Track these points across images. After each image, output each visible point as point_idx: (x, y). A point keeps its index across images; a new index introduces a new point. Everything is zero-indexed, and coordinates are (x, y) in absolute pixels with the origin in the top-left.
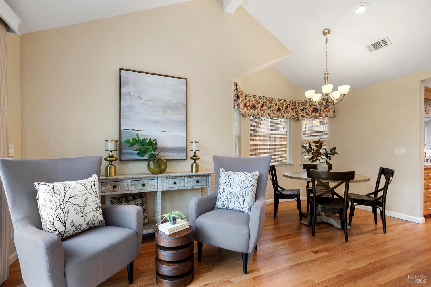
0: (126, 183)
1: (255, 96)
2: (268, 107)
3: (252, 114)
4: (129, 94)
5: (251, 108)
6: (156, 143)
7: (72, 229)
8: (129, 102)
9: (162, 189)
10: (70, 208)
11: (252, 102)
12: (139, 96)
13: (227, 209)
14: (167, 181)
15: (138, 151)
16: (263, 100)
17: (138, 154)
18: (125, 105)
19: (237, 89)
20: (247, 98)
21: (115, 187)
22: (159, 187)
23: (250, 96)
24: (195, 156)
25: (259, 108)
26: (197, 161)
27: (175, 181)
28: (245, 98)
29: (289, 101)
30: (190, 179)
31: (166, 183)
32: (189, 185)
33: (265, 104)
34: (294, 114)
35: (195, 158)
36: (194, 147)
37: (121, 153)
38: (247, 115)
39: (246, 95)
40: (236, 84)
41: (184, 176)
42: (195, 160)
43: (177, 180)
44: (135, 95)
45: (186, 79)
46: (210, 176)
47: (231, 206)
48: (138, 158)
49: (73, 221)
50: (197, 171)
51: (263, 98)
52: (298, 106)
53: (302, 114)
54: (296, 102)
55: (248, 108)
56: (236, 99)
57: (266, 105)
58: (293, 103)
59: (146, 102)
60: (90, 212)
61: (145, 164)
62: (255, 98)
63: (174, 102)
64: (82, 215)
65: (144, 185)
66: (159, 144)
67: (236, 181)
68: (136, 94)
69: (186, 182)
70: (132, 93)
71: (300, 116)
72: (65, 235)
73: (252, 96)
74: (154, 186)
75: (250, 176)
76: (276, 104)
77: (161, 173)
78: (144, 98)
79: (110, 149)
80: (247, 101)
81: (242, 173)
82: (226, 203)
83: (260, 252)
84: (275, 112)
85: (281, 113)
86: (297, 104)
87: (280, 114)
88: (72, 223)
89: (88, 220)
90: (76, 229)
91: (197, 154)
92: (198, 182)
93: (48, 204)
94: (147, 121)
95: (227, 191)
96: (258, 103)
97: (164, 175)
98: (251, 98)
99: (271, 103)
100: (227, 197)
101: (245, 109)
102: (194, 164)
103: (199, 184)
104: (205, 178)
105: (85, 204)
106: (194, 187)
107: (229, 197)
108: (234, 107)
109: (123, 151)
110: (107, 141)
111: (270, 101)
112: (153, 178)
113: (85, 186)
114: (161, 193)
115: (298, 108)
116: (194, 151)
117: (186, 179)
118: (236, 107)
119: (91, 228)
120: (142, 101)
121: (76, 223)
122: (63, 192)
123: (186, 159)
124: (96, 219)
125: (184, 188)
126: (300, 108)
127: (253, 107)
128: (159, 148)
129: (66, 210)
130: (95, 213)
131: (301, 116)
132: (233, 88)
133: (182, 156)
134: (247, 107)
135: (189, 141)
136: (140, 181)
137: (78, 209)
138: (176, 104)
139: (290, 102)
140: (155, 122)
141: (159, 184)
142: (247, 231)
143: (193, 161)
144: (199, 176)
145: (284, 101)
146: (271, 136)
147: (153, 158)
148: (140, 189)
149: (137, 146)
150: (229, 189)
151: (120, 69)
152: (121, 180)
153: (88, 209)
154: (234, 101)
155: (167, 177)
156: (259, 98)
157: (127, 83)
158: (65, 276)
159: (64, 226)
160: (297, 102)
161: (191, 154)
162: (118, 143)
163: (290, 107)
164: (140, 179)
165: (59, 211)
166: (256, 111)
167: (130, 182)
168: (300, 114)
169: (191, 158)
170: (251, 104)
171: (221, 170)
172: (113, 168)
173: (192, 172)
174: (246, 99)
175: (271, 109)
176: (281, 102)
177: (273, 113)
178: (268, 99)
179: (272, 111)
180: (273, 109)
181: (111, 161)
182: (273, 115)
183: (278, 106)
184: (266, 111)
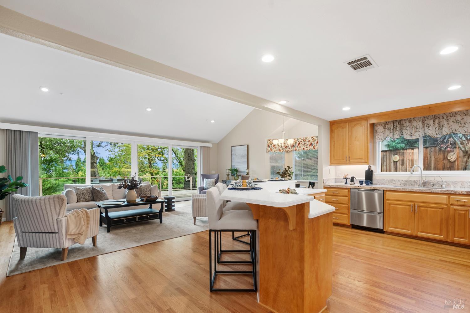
4: (233, 154)
6: (238, 170)
18: (233, 158)
45: (248, 145)
63: (244, 155)
78: (236, 155)
79: (228, 172)
94: (237, 162)
110: (227, 170)
116: (247, 172)
140: (240, 163)
151: (232, 147)
157: (233, 151)
175: (305, 145)
176: (313, 138)
177: (307, 147)
178: (303, 139)
179: (306, 146)
180: (307, 145)
181: (228, 175)
182: (306, 149)
183: (310, 142)
184: (301, 147)
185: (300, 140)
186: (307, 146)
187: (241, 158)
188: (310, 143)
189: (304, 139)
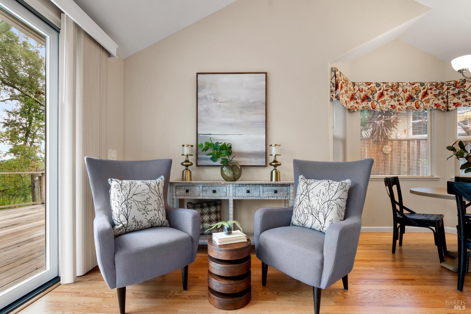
0: (197, 188)
1: (368, 84)
2: (390, 96)
3: (363, 107)
4: (205, 97)
5: (363, 100)
6: (230, 147)
7: (134, 224)
8: (205, 106)
9: (234, 197)
10: (133, 204)
11: (364, 93)
12: (215, 99)
13: (303, 226)
14: (240, 189)
15: (211, 156)
16: (382, 87)
17: (211, 159)
18: (202, 109)
19: (335, 76)
20: (356, 87)
21: (187, 191)
22: (231, 195)
23: (360, 84)
24: (275, 161)
25: (376, 99)
26: (278, 168)
27: (248, 189)
28: (352, 88)
29: (429, 84)
30: (266, 188)
31: (239, 191)
32: (265, 195)
33: (385, 93)
34: (440, 102)
35: (276, 164)
36: (274, 151)
37: (197, 158)
38: (356, 110)
39: (354, 84)
40: (334, 70)
41: (259, 185)
42: (275, 166)
43: (251, 189)
44: (211, 98)
45: (266, 73)
46: (291, 186)
47: (309, 224)
48: (211, 163)
49: (134, 216)
50: (277, 180)
51: (382, 84)
52: (448, 89)
53: (456, 100)
54: (443, 84)
55: (358, 100)
56: (334, 88)
57: (387, 94)
58: (439, 86)
59: (222, 104)
60: (151, 211)
61: (218, 170)
62: (369, 87)
63: (251, 101)
64: (143, 212)
65: (214, 192)
66: (234, 149)
67: (316, 191)
68: (212, 96)
69: (261, 192)
70: (208, 96)
71: (451, 105)
72: (128, 228)
73: (364, 84)
74: (225, 194)
75: (336, 185)
76: (405, 91)
77: (235, 180)
78: (219, 100)
79: (185, 154)
80: (356, 91)
81: (326, 182)
82: (302, 219)
83: (351, 293)
84: (403, 102)
85: (415, 102)
86: (445, 87)
87: (413, 104)
88: (133, 218)
89: (149, 217)
90: (138, 224)
91: (278, 159)
92: (276, 192)
93: (116, 198)
94: (223, 124)
95: (304, 204)
96: (373, 92)
97: (237, 182)
98: (361, 87)
99: (396, 90)
100: (303, 211)
101: (352, 103)
102: (274, 172)
103: (276, 195)
104: (285, 188)
105: (147, 202)
106: (271, 198)
107: (306, 211)
108: (332, 100)
109: (199, 156)
110: (183, 146)
111: (395, 87)
112: (224, 185)
113: (149, 185)
114: (232, 201)
115: (448, 93)
116: (274, 155)
117: (261, 188)
118: (334, 99)
119: (152, 226)
120: (218, 104)
121: (138, 219)
122: (128, 189)
123: (266, 166)
124: (157, 218)
125: (259, 198)
126: (452, 92)
127: (366, 98)
128: (235, 153)
129: (129, 205)
130: (156, 212)
131: (454, 104)
132: (329, 75)
133: (262, 162)
134: (356, 99)
135: (269, 144)
136: (211, 187)
137: (140, 206)
138: (254, 103)
139: (431, 85)
140: (231, 125)
141: (231, 191)
142: (319, 258)
143: (273, 168)
144: (278, 185)
145: (419, 84)
146: (411, 143)
147: (226, 163)
148: (211, 195)
149: (210, 151)
150: (307, 201)
151: (198, 74)
152: (194, 185)
153: (149, 207)
154: (332, 91)
155: (239, 185)
156: (375, 85)
157: (204, 87)
158: (115, 264)
159: (127, 220)
160: (447, 83)
161: (271, 159)
162: (195, 147)
163: (431, 93)
164: (212, 185)
165: (124, 206)
166: (370, 104)
167: (201, 187)
168: (452, 102)
169: (271, 164)
170: (363, 94)
171: (301, 177)
172: (189, 172)
173: (272, 180)
174: (354, 89)
175: (396, 99)
176: (413, 86)
177: (400, 104)
178: (390, 85)
179: (398, 101)
180: (400, 99)
181: (187, 166)
182: (400, 107)
183: (408, 93)
184: (387, 102)
185: (384, 87)
186: (401, 102)
187: (241, 113)
188: (407, 95)
189: (393, 86)
